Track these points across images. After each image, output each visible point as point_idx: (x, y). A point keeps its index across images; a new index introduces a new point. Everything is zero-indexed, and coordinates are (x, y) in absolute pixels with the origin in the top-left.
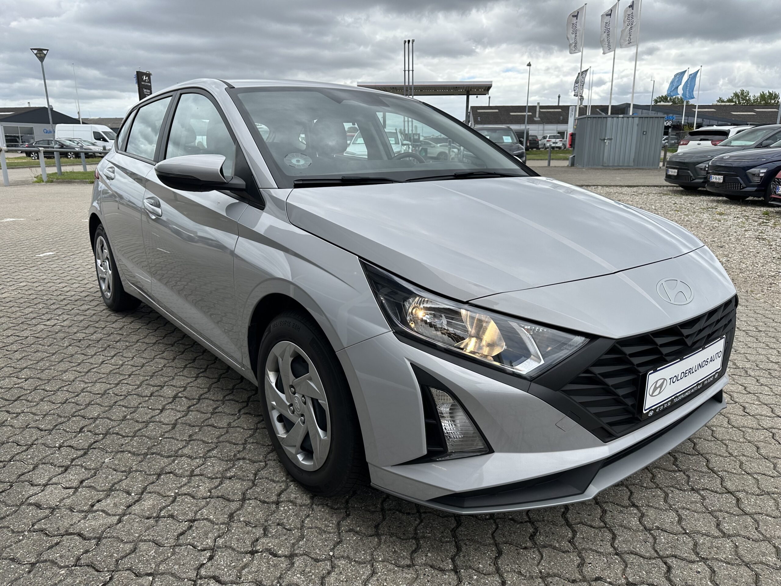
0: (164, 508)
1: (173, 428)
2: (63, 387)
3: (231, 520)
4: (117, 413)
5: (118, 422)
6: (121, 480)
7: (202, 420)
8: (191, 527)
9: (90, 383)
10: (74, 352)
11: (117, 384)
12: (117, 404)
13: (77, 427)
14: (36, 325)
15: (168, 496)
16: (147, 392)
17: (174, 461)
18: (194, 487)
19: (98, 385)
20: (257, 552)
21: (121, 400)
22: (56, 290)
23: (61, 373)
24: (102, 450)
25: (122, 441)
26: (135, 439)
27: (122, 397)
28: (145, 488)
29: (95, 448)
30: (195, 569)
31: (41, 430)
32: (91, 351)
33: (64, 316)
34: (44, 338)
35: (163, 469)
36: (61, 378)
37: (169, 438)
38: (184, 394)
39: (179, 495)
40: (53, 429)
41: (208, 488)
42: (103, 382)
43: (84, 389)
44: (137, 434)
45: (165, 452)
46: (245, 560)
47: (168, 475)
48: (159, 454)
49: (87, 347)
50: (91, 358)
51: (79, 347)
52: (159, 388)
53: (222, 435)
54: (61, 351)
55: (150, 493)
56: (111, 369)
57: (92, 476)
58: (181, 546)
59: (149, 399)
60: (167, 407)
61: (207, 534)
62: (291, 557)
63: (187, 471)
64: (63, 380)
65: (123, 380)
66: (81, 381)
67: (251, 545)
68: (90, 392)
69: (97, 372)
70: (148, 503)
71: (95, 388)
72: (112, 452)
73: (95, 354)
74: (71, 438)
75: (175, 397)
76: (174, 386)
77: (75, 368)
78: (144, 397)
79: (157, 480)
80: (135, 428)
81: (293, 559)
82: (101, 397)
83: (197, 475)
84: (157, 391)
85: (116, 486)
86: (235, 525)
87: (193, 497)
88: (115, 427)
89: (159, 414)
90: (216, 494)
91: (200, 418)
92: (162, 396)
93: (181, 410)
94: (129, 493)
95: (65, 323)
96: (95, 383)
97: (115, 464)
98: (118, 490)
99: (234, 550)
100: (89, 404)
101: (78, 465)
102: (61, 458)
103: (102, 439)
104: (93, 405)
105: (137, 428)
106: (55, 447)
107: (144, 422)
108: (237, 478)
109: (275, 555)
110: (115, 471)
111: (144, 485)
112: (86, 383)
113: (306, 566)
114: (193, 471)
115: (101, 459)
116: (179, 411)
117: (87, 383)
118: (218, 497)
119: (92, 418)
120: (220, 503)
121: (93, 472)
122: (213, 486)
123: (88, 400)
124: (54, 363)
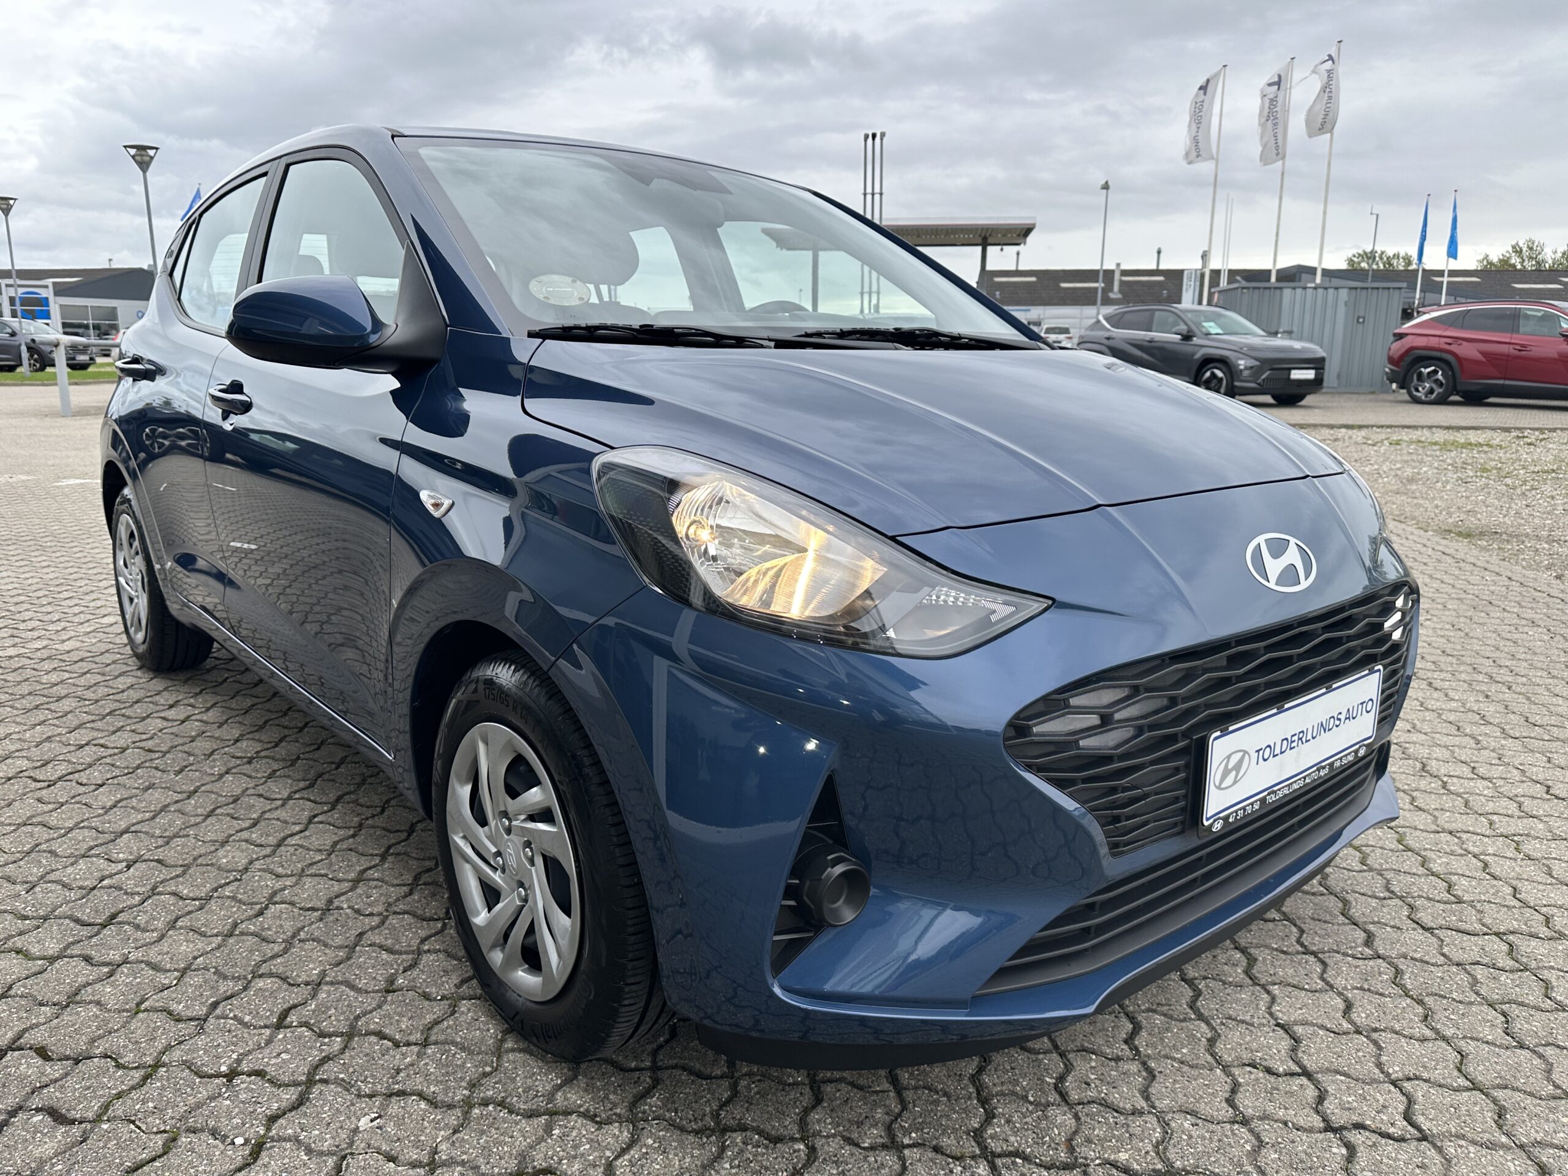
2: (221, 886)
4: (370, 968)
9: (287, 876)
10: (240, 791)
11: (356, 882)
13: (272, 1012)
14: (143, 719)
19: (308, 883)
21: (372, 929)
23: (213, 848)
24: (347, 1085)
25: (397, 1059)
26: (429, 1052)
27: (376, 919)
29: (326, 1081)
31: (178, 1019)
36: (214, 861)
40: (208, 1016)
42: (322, 876)
43: (275, 893)
44: (433, 1037)
49: (270, 776)
50: (283, 805)
51: (250, 777)
54: (208, 787)
64: (219, 868)
65: (370, 868)
66: (264, 870)
68: (292, 904)
69: (302, 846)
71: (304, 891)
72: (374, 1094)
73: (290, 798)
74: (260, 1046)
77: (245, 835)
80: (422, 1016)
82: (321, 919)
88: (371, 1012)
96: (301, 876)
97: (390, 1136)
101: (289, 1139)
103: (342, 1052)
104: (304, 941)
105: (429, 1018)
106: (220, 1075)
112: (278, 876)
115: (349, 1118)
119: (307, 984)
123: (289, 927)
124: (193, 820)
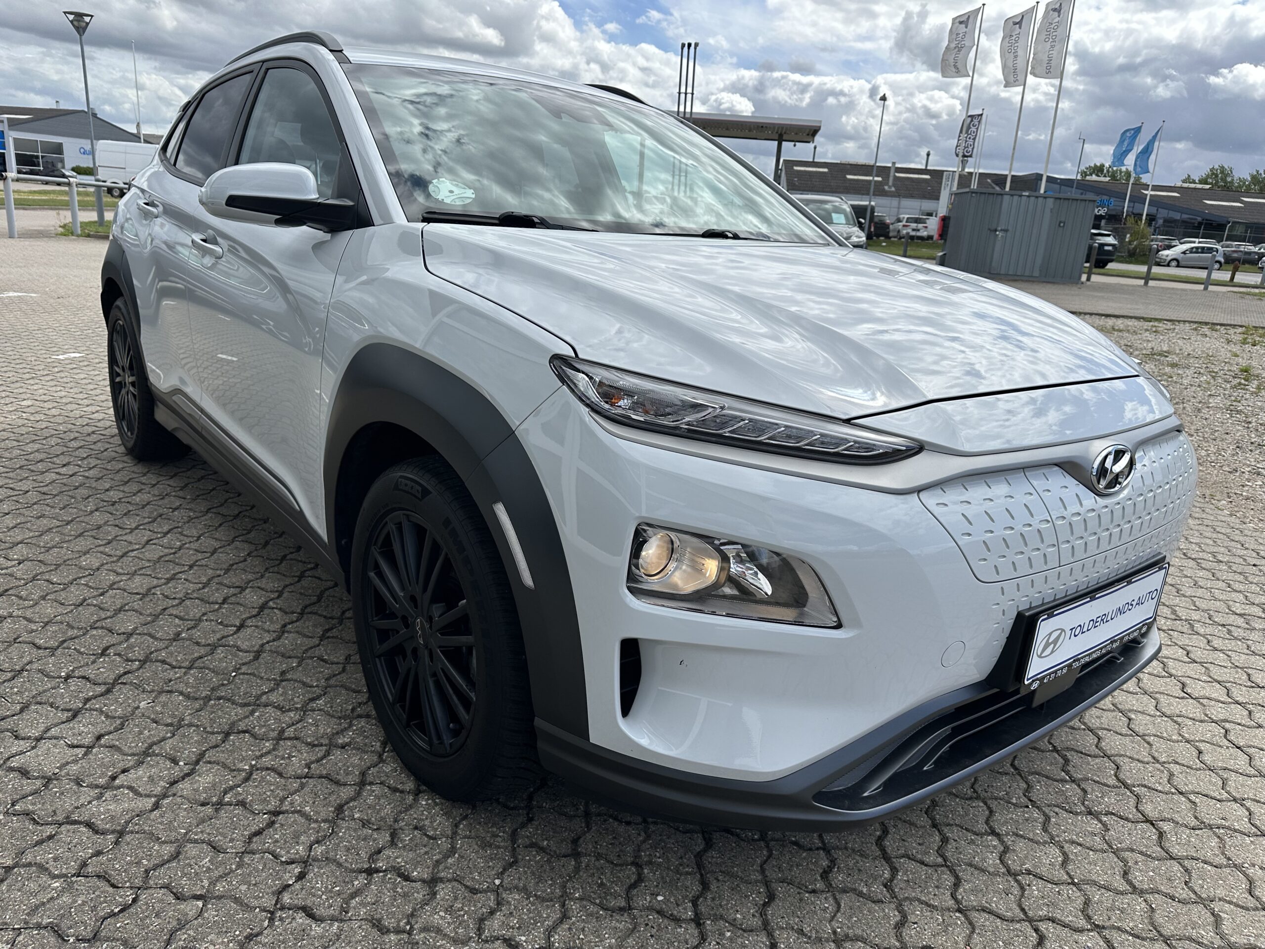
0: (231, 788)
1: (256, 658)
2: (80, 578)
3: (340, 816)
4: (166, 627)
5: (166, 642)
6: (164, 739)
7: (304, 648)
8: (273, 823)
9: (124, 574)
10: (102, 522)
11: (169, 580)
12: (167, 612)
13: (99, 647)
14: (43, 473)
15: (239, 770)
16: (218, 597)
17: (252, 713)
18: (283, 758)
19: (137, 579)
20: (377, 871)
21: (173, 606)
22: (81, 417)
23: (78, 556)
24: (137, 687)
25: (171, 674)
26: (192, 672)
27: (177, 601)
28: (202, 755)
29: (125, 684)
30: (273, 893)
31: (39, 648)
32: (130, 523)
33: (90, 460)
34: (55, 495)
35: (233, 724)
36: (77, 563)
37: (247, 674)
38: (277, 604)
39: (257, 769)
40: (58, 647)
41: (305, 760)
42: (148, 575)
43: (114, 583)
44: (196, 665)
45: (240, 696)
46: (356, 883)
47: (241, 736)
48: (229, 700)
49: (125, 514)
50: (130, 533)
51: (111, 514)
52: (238, 590)
53: (335, 675)
54: (81, 519)
55: (210, 762)
56: (162, 554)
57: (116, 730)
58: (254, 854)
59: (220, 608)
60: (249, 623)
61: (298, 837)
62: (432, 882)
63: (273, 730)
64: (80, 568)
65: (180, 573)
66: (110, 570)
67: (369, 859)
68: (125, 590)
69: (139, 558)
70: (205, 779)
71: (133, 583)
72: (152, 691)
73: (136, 528)
74: (87, 664)
75: (262, 607)
76: (262, 589)
77: (101, 549)
78: (212, 603)
79: (224, 742)
80: (193, 654)
81: (436, 886)
82: (141, 600)
83: (290, 739)
84: (234, 595)
85: (155, 747)
86: (344, 824)
87: (281, 775)
88: (161, 650)
89: (235, 633)
90: (318, 772)
91: (301, 645)
92: (241, 605)
93: (272, 628)
94: (175, 761)
95: (91, 473)
96: (133, 575)
97: (157, 711)
98: (157, 755)
99: (339, 865)
100: (120, 610)
101: (96, 710)
102: (66, 695)
103: (138, 669)
104: (127, 611)
105: (196, 655)
106: (60, 677)
107: (209, 645)
108: (354, 748)
109: (407, 878)
110: (156, 722)
111: (200, 750)
112: (118, 574)
113: (456, 898)
114: (283, 731)
115: (134, 701)
116: (268, 631)
117: (121, 574)
118: (321, 777)
119: (124, 633)
120: (323, 787)
121: (118, 722)
122: (313, 759)
123: (118, 603)
124: (67, 538)
